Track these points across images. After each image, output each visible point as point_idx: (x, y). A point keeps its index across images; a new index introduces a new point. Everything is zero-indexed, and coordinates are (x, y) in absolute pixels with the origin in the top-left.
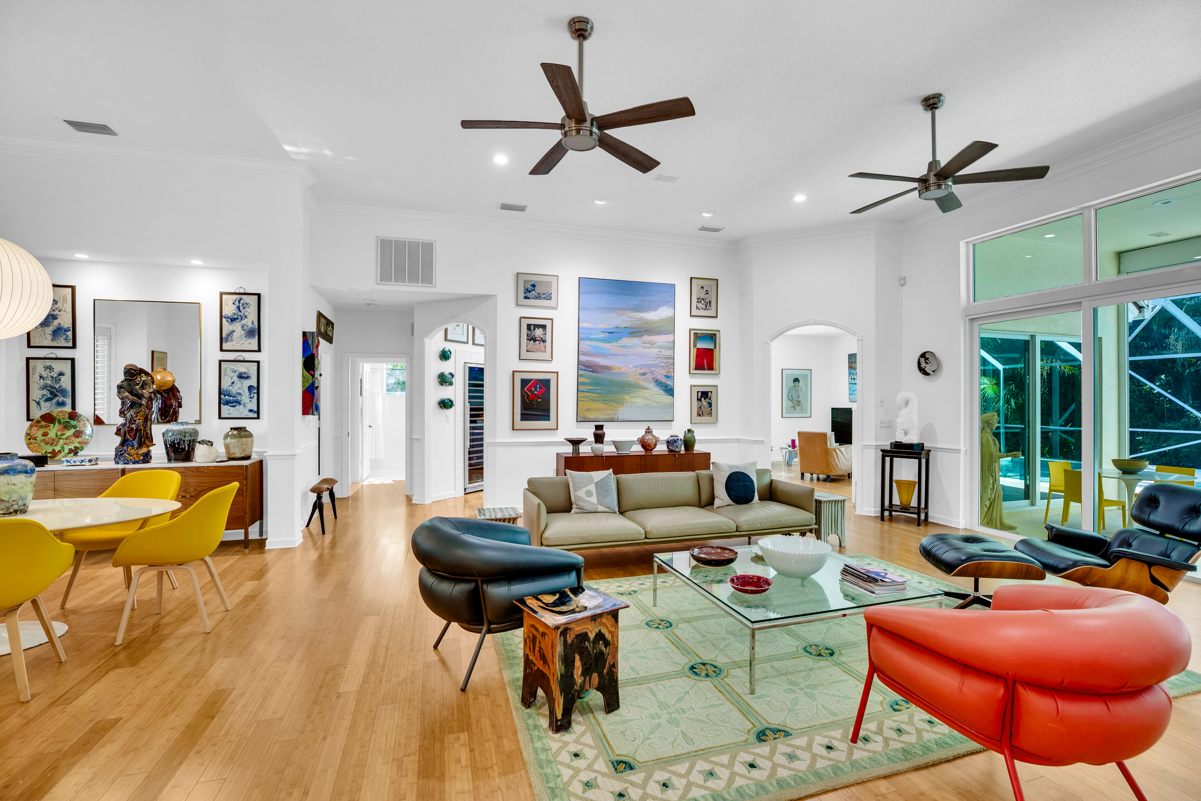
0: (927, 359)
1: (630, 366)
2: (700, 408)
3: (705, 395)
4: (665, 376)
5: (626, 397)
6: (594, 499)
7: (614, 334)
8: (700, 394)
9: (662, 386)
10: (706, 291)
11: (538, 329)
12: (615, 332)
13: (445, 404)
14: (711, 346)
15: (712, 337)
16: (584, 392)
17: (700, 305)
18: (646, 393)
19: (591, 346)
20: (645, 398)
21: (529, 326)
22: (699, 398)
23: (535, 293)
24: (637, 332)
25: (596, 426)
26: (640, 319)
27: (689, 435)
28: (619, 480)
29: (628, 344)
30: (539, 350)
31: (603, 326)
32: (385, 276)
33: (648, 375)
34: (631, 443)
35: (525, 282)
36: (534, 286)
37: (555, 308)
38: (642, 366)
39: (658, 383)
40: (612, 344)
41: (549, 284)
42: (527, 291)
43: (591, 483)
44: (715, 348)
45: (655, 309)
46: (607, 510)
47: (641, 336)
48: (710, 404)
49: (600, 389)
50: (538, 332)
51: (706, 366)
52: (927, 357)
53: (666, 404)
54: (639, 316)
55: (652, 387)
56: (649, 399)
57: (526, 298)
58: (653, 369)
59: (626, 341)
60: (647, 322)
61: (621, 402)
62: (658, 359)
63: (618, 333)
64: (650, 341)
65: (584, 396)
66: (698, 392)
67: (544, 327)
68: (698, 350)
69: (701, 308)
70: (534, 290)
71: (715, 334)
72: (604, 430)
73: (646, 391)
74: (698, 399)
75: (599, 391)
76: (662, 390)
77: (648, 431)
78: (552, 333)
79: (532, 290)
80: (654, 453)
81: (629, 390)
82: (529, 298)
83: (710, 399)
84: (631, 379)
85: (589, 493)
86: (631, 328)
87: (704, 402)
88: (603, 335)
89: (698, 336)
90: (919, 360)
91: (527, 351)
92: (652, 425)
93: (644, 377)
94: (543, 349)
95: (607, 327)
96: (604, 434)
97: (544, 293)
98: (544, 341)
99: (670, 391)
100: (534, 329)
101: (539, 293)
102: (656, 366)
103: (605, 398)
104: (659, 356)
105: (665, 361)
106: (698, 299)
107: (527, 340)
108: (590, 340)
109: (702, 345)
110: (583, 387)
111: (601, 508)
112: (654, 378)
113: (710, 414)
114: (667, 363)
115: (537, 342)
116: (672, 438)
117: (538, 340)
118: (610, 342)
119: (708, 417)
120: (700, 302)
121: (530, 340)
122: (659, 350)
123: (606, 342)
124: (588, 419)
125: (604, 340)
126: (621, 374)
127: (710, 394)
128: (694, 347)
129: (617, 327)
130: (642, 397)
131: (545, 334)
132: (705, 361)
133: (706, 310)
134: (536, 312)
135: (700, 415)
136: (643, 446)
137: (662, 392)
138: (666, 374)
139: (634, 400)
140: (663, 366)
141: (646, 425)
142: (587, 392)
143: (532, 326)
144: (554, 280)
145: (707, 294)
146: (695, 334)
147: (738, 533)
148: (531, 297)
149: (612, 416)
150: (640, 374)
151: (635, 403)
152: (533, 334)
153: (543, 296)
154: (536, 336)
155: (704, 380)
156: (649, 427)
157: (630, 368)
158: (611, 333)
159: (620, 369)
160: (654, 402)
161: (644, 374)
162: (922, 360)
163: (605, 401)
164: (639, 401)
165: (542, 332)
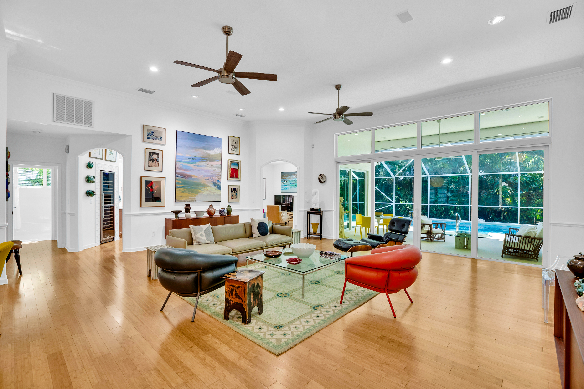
0: (322, 177)
1: (201, 175)
2: (232, 195)
3: (234, 189)
4: (217, 180)
5: (199, 190)
6: (204, 238)
7: (194, 160)
8: (232, 189)
9: (216, 185)
10: (235, 142)
11: (155, 155)
12: (194, 159)
13: (90, 194)
14: (237, 168)
15: (238, 164)
16: (179, 187)
17: (232, 149)
18: (209, 189)
19: (182, 165)
20: (208, 191)
21: (150, 153)
22: (232, 191)
23: (153, 136)
24: (205, 159)
25: (186, 204)
26: (206, 153)
27: (229, 208)
28: (213, 229)
29: (200, 165)
30: (155, 166)
31: (188, 155)
32: (59, 117)
33: (210, 180)
34: (203, 212)
35: (148, 130)
36: (153, 132)
37: (164, 145)
38: (207, 176)
39: (214, 184)
40: (193, 164)
41: (161, 132)
42: (149, 135)
43: (202, 231)
44: (239, 168)
45: (213, 149)
46: (210, 242)
47: (206, 161)
48: (237, 194)
49: (187, 186)
50: (155, 157)
51: (235, 177)
52: (322, 176)
53: (217, 193)
54: (205, 152)
55: (212, 186)
56: (210, 191)
57: (148, 138)
58: (212, 177)
59: (199, 163)
60: (209, 155)
61: (197, 193)
62: (214, 173)
63: (196, 159)
64: (211, 164)
65: (179, 189)
66: (231, 188)
67: (158, 154)
68: (232, 169)
69: (233, 150)
70: (153, 135)
71: (239, 162)
72: (190, 206)
73: (209, 187)
74: (231, 191)
75: (186, 187)
76: (216, 187)
77: (211, 206)
78: (162, 157)
79: (152, 135)
80: (213, 217)
81: (201, 187)
82: (150, 139)
83: (237, 192)
84: (202, 182)
85: (202, 235)
86: (202, 157)
87: (234, 193)
88: (188, 160)
89: (232, 163)
90: (319, 177)
91: (149, 166)
92: (213, 204)
93: (208, 181)
94: (158, 166)
95: (191, 156)
96: (190, 208)
97: (158, 136)
98: (158, 161)
99: (219, 188)
100: (153, 155)
101: (156, 136)
102: (213, 176)
103: (189, 191)
104: (214, 171)
105: (217, 174)
106: (232, 146)
107: (149, 160)
108: (182, 162)
109: (234, 167)
110: (179, 185)
111: (208, 242)
112: (212, 182)
113: (237, 198)
114: (218, 174)
115: (154, 162)
116: (222, 209)
117: (155, 161)
118: (192, 164)
119: (236, 200)
120: (233, 147)
121: (151, 161)
122: (215, 168)
123: (190, 164)
124: (181, 201)
125: (189, 163)
126: (197, 179)
127: (236, 189)
128: (230, 167)
129: (195, 156)
130: (207, 190)
131: (159, 158)
132: (235, 174)
133: (235, 151)
134: (153, 146)
135: (232, 199)
136: (209, 213)
137: (216, 188)
138: (218, 180)
139: (203, 192)
140: (216, 176)
141: (209, 204)
142: (180, 188)
143: (152, 153)
144: (164, 130)
145: (236, 144)
146: (230, 161)
147: (267, 247)
148: (151, 138)
149: (193, 199)
150: (206, 179)
151: (203, 193)
152: (152, 158)
153: (158, 138)
154: (154, 158)
155: (234, 183)
156: (211, 205)
157: (201, 177)
158: (192, 159)
159: (196, 176)
160: (212, 193)
161: (208, 179)
162: (320, 177)
163: (189, 192)
164: (205, 192)
165: (157, 157)
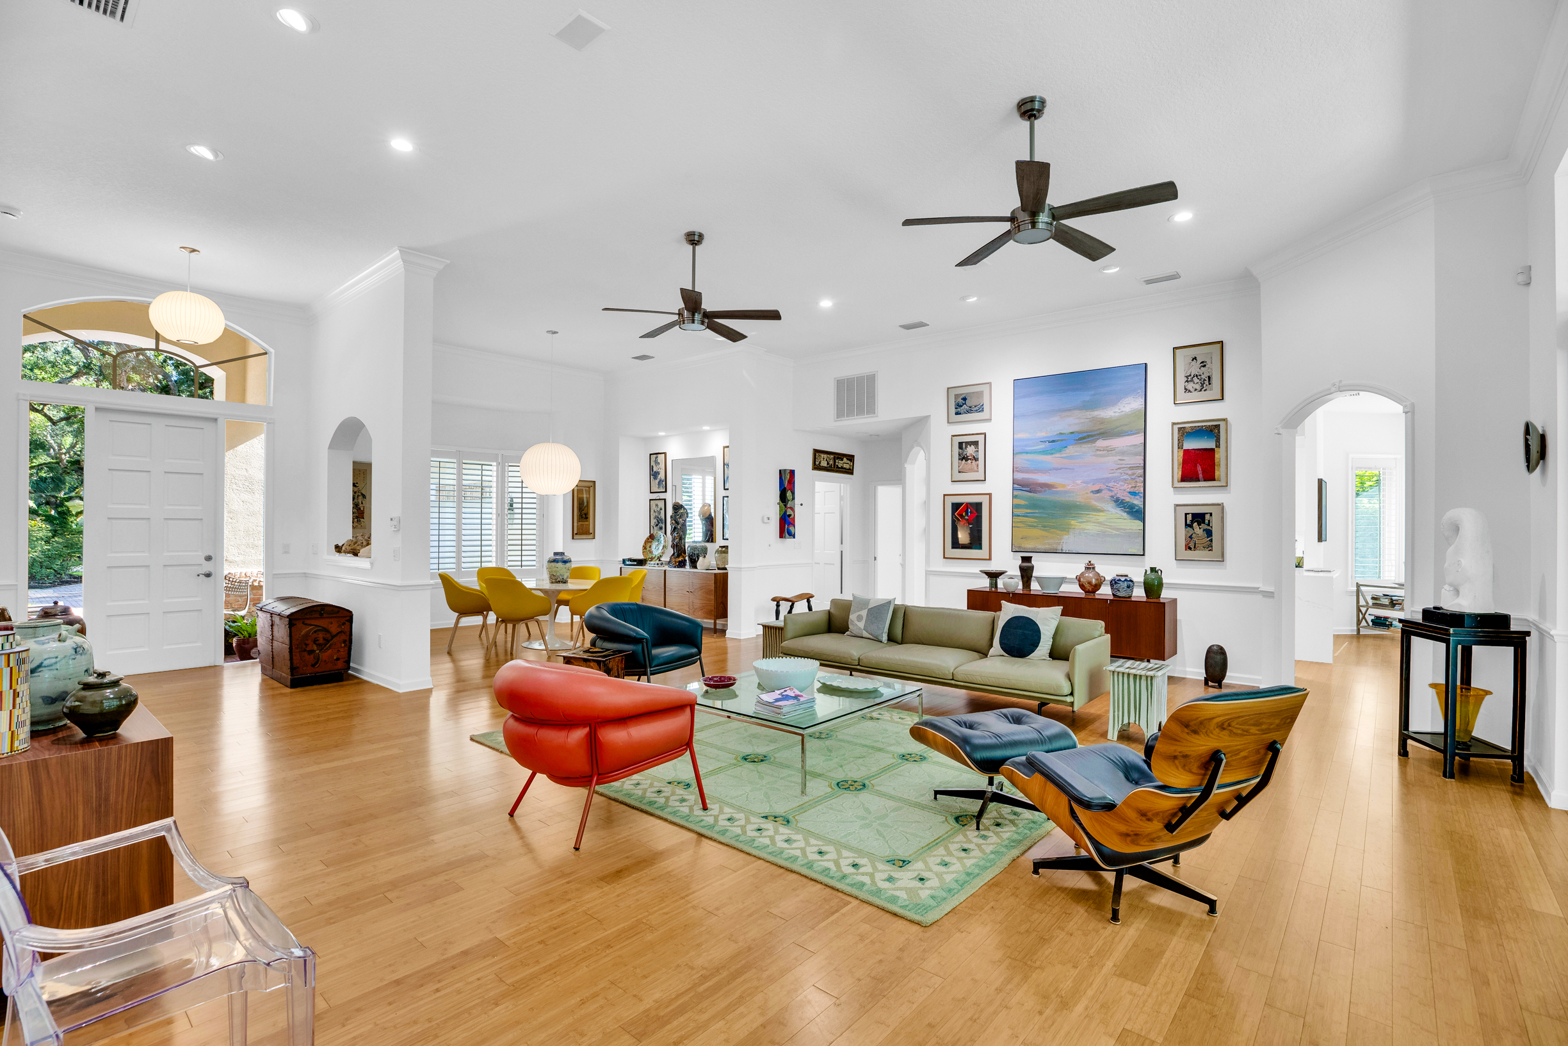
1: (1079, 482)
2: (1191, 537)
3: (1199, 518)
4: (1129, 492)
5: (1073, 522)
7: (1057, 443)
8: (1189, 517)
9: (1124, 507)
10: (1202, 362)
11: (970, 446)
12: (1058, 441)
14: (1210, 444)
15: (1212, 430)
16: (1019, 516)
17: (1190, 386)
18: (1101, 517)
19: (1028, 460)
20: (1098, 523)
21: (960, 444)
22: (1188, 522)
23: (966, 407)
24: (1089, 436)
26: (1094, 419)
27: (1153, 576)
29: (1075, 454)
30: (972, 470)
31: (1042, 434)
32: (840, 412)
33: (1103, 492)
34: (1062, 580)
35: (956, 396)
36: (965, 399)
37: (989, 420)
38: (1095, 482)
39: (1119, 503)
40: (1054, 456)
41: (980, 394)
42: (958, 406)
44: (1218, 446)
45: (1114, 403)
47: (1094, 441)
48: (1209, 533)
49: (1038, 513)
50: (970, 450)
51: (1201, 476)
53: (1130, 531)
54: (1090, 415)
55: (1110, 509)
56: (1105, 525)
57: (957, 413)
58: (1110, 485)
59: (1072, 450)
60: (1102, 421)
61: (1066, 529)
62: (1119, 471)
63: (1062, 440)
64: (1107, 447)
65: (1019, 520)
66: (1186, 514)
67: (976, 443)
68: (1186, 452)
69: (1192, 390)
70: (965, 404)
71: (1218, 426)
72: (1032, 562)
73: (1101, 514)
74: (1186, 524)
75: (1037, 515)
76: (1125, 512)
77: (1090, 567)
78: (985, 449)
79: (963, 404)
81: (1077, 514)
82: (960, 414)
83: (1209, 525)
84: (1079, 499)
86: (1079, 432)
87: (1198, 530)
88: (1042, 446)
89: (1185, 432)
91: (959, 472)
93: (1098, 495)
94: (976, 469)
95: (1048, 435)
96: (1033, 567)
97: (975, 405)
98: (976, 459)
99: (1139, 514)
100: (966, 447)
101: (970, 405)
102: (1116, 480)
103: (1044, 524)
104: (1120, 466)
105: (1130, 472)
106: (1187, 377)
107: (959, 459)
108: (1027, 453)
109: (1191, 445)
110: (1019, 510)
112: (1112, 497)
113: (1209, 547)
114: (1133, 474)
115: (969, 461)
116: (1118, 578)
117: (970, 459)
118: (1052, 454)
119: (1206, 552)
120: (1191, 381)
121: (962, 460)
122: (1120, 458)
123: (1046, 454)
124: (1024, 548)
125: (1044, 452)
126: (1066, 492)
127: (1207, 517)
128: (1179, 448)
129: (1061, 434)
130: (1095, 522)
131: (978, 451)
132: (1199, 468)
133: (1203, 392)
134: (968, 428)
135: (1190, 548)
136: (1082, 586)
137: (1125, 515)
138: (1132, 490)
139: (1083, 526)
140: (1126, 480)
142: (1023, 516)
143: (964, 444)
144: (985, 389)
145: (1204, 366)
146: (1180, 429)
148: (962, 412)
149: (1055, 546)
150: (1092, 492)
151: (1085, 529)
152: (965, 453)
153: (975, 409)
154: (968, 454)
155: (1199, 496)
156: (1090, 562)
157: (1078, 485)
158: (1053, 441)
159: (1064, 486)
160: (1113, 529)
161: (1098, 491)
163: (1045, 527)
164: (1091, 527)
165: (974, 450)
